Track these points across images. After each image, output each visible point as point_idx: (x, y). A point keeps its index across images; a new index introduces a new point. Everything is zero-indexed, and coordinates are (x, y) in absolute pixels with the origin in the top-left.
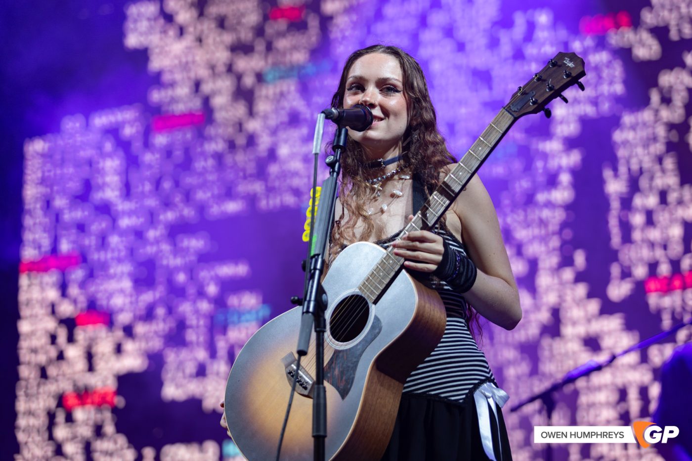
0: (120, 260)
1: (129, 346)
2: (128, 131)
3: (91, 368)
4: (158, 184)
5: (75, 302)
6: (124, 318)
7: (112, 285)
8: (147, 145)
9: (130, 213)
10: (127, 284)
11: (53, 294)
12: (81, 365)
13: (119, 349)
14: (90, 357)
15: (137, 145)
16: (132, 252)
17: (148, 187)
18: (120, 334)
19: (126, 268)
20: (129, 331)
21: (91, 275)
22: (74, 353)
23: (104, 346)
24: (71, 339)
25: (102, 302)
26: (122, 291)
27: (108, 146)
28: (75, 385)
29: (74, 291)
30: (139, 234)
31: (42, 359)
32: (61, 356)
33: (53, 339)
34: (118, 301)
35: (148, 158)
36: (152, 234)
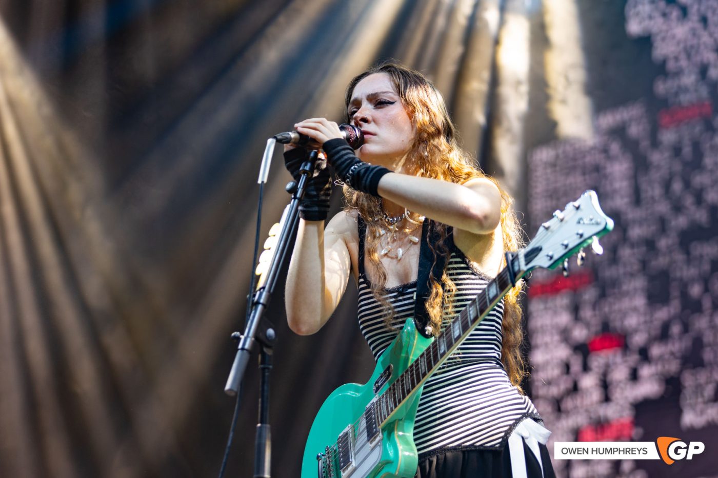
0: (632, 275)
1: (646, 371)
2: (634, 130)
3: (607, 399)
4: (667, 186)
5: (588, 325)
6: (639, 339)
7: (625, 304)
8: (655, 143)
9: (641, 223)
10: (640, 301)
11: (564, 318)
12: (595, 395)
13: (634, 376)
14: (605, 386)
15: (645, 144)
16: (644, 264)
17: (657, 191)
18: (634, 358)
19: (639, 283)
20: (644, 355)
21: (603, 295)
22: (589, 382)
23: (620, 374)
24: (586, 368)
25: (616, 324)
26: (635, 309)
27: (615, 148)
28: (591, 417)
29: (587, 313)
30: (650, 244)
31: (554, 391)
32: (575, 389)
33: (567, 367)
34: (632, 321)
35: (657, 157)
36: (663, 243)
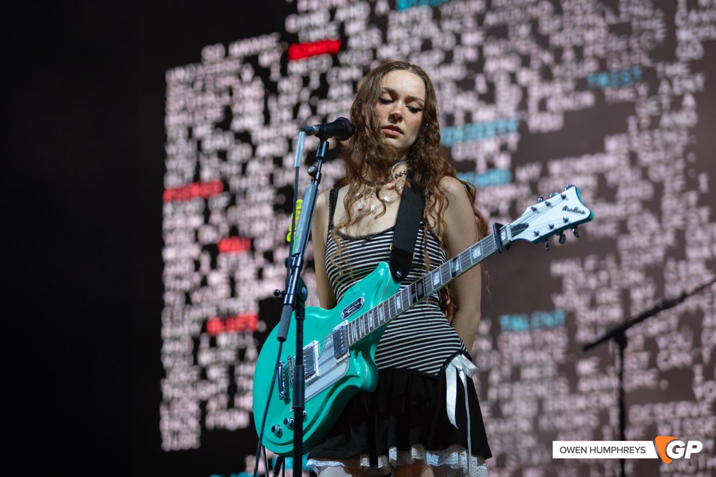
0: (260, 188)
1: (270, 272)
2: (265, 60)
3: (233, 294)
4: (296, 110)
5: (217, 228)
6: (264, 244)
7: (254, 212)
8: (285, 73)
9: (269, 141)
10: (268, 210)
11: (196, 221)
12: (224, 291)
13: (260, 275)
14: (232, 283)
15: (275, 74)
16: (271, 178)
17: (286, 115)
18: (260, 260)
19: (268, 194)
20: (269, 256)
21: (233, 202)
22: (217, 278)
23: (246, 273)
24: (214, 266)
25: (243, 228)
26: (263, 218)
27: (248, 74)
28: (218, 310)
29: (216, 218)
30: (278, 161)
31: (186, 285)
32: (204, 282)
33: (197, 265)
34: (259, 228)
35: (285, 85)
36: (290, 161)
